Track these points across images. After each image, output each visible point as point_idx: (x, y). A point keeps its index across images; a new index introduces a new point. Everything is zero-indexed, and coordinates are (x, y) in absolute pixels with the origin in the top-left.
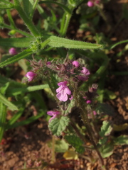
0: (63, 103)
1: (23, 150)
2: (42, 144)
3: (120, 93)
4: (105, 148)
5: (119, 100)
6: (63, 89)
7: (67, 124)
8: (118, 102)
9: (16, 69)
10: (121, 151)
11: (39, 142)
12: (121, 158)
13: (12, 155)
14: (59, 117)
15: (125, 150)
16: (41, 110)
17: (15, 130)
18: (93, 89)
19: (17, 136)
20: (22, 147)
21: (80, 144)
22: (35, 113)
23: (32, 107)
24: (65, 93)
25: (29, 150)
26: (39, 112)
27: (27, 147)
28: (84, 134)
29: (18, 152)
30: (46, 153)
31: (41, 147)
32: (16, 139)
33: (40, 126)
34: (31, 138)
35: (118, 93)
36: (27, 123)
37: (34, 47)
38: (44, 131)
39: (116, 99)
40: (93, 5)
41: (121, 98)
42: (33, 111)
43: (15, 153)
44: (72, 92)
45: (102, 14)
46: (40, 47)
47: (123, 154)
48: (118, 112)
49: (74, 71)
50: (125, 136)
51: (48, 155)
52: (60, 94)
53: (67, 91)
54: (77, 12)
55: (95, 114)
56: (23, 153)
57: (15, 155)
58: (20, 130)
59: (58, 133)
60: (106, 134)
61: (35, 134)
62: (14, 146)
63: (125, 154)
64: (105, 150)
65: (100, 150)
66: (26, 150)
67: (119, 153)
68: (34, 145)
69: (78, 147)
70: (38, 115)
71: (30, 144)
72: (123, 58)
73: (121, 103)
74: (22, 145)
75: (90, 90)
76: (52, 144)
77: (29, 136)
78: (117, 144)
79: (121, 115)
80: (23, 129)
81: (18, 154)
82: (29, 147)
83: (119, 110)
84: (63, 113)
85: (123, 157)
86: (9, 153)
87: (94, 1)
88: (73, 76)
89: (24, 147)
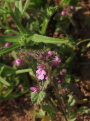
0: (41, 81)
1: (13, 116)
2: (26, 112)
4: (71, 115)
5: (81, 82)
6: (41, 71)
7: (44, 96)
8: (81, 84)
9: (10, 59)
10: (82, 118)
11: (24, 110)
13: (5, 119)
14: (38, 91)
15: (85, 117)
17: (8, 101)
18: (63, 73)
19: (9, 106)
21: (53, 112)
22: (22, 90)
23: (20, 86)
24: (42, 74)
25: (17, 116)
26: (25, 89)
27: (16, 114)
28: (56, 105)
29: (10, 117)
30: (29, 118)
31: (25, 114)
32: (8, 108)
33: (26, 99)
34: (19, 107)
37: (22, 41)
38: (28, 103)
39: (80, 81)
40: (65, 14)
41: (83, 81)
42: (21, 88)
43: (7, 117)
44: (47, 73)
45: (71, 21)
46: (25, 41)
47: (83, 120)
48: (81, 91)
49: (49, 58)
50: (85, 107)
51: (31, 119)
52: (39, 75)
53: (43, 72)
54: (54, 18)
55: (64, 91)
56: (13, 118)
57: (7, 119)
58: (12, 101)
59: (37, 103)
60: (71, 105)
61: (22, 105)
62: (7, 112)
63: (85, 120)
64: (70, 117)
65: (67, 116)
66: (15, 116)
69: (51, 114)
70: (24, 91)
71: (18, 112)
72: (85, 53)
73: (83, 85)
74: (13, 112)
75: (61, 73)
77: (17, 106)
78: (79, 113)
79: (83, 93)
80: (14, 101)
81: (9, 119)
82: (18, 114)
84: (41, 89)
86: (3, 118)
87: (66, 11)
88: (48, 61)
89: (14, 114)
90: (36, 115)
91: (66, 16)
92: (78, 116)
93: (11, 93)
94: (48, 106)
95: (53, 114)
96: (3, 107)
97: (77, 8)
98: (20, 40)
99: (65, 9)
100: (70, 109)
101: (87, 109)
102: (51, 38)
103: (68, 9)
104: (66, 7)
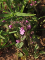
0: (22, 35)
1: (6, 57)
2: (13, 54)
3: (41, 37)
4: (36, 55)
5: (41, 39)
6: (22, 30)
10: (41, 56)
11: (12, 54)
12: (41, 59)
13: (2, 58)
14: (20, 42)
15: (43, 56)
16: (13, 42)
17: (4, 49)
20: (6, 55)
21: (27, 53)
22: (11, 43)
23: (10, 41)
24: (23, 32)
26: (12, 43)
27: (8, 55)
28: (28, 50)
29: (5, 57)
30: (15, 57)
31: (13, 55)
32: (4, 53)
33: (13, 48)
34: (9, 52)
35: (40, 37)
36: (8, 46)
37: (12, 15)
38: (14, 50)
41: (42, 39)
42: (10, 42)
43: (3, 57)
47: (42, 58)
50: (43, 51)
51: (15, 58)
52: (21, 32)
53: (23, 31)
54: (27, 7)
55: (33, 43)
57: (3, 58)
59: (19, 48)
61: (11, 51)
62: (3, 55)
63: (43, 57)
64: (36, 56)
65: (34, 55)
67: (41, 57)
68: (10, 55)
70: (12, 44)
71: (9, 54)
73: (42, 40)
75: (31, 33)
76: (17, 54)
77: (9, 51)
78: (40, 54)
80: (7, 49)
81: (4, 58)
82: (9, 55)
83: (41, 43)
85: (42, 59)
86: (1, 58)
87: (33, 4)
88: (26, 25)
89: (7, 56)
90: (18, 56)
91: (33, 6)
92: (39, 56)
93: (5, 45)
94: (25, 50)
95: (27, 54)
96: (1, 52)
97: (38, 2)
98: (11, 14)
99: (32, 3)
100: (36, 51)
101: (44, 52)
102: (26, 14)
103: (34, 2)
104: (33, 2)
